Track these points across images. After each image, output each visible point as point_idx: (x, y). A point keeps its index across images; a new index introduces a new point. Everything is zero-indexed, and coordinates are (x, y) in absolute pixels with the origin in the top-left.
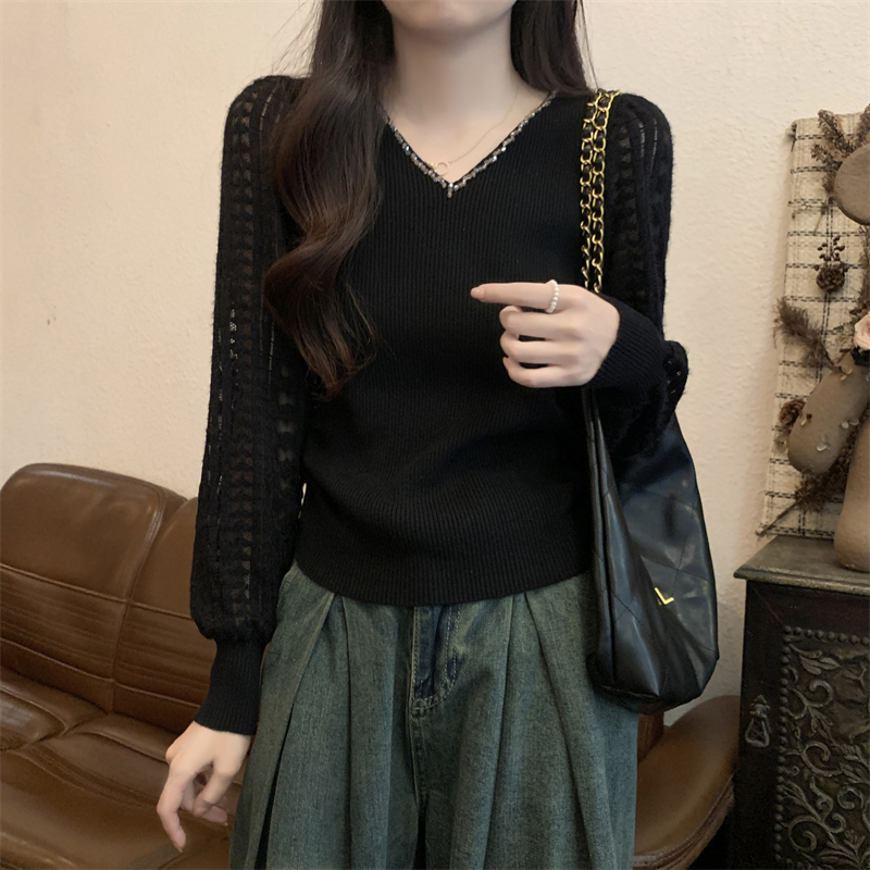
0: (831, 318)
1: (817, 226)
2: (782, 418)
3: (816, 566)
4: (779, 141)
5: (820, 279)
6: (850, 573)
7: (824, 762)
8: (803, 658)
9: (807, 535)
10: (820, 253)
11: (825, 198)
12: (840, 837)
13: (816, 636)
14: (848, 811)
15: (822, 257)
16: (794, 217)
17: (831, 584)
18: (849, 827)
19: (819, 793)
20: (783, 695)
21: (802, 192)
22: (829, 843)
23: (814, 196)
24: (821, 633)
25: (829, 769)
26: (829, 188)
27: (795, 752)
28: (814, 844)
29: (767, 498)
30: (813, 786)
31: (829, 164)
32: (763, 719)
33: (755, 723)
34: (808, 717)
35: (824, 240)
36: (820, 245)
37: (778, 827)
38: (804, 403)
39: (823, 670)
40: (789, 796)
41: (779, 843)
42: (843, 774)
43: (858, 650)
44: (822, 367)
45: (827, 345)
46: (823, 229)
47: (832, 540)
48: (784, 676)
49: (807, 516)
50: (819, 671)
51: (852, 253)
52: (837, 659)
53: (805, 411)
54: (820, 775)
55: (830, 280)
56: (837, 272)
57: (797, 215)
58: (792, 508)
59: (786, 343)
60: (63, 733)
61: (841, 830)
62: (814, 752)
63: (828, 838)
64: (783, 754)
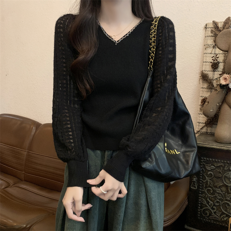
0: (215, 76)
1: (212, 52)
2: (202, 102)
3: (210, 142)
4: (202, 29)
5: (212, 65)
6: (218, 143)
7: (211, 193)
8: (206, 166)
9: (208, 133)
10: (212, 59)
11: (214, 44)
12: (215, 213)
13: (210, 160)
14: (217, 206)
15: (212, 60)
16: (205, 49)
17: (213, 146)
18: (217, 210)
19: (210, 201)
20: (201, 176)
21: (208, 42)
22: (212, 214)
23: (211, 43)
24: (211, 159)
25: (212, 195)
26: (215, 41)
27: (203, 191)
28: (208, 214)
29: (198, 124)
30: (208, 199)
31: (215, 35)
32: (196, 182)
33: (193, 183)
34: (207, 181)
35: (213, 55)
36: (212, 57)
37: (199, 210)
38: (207, 98)
40: (202, 202)
41: (199, 214)
42: (216, 196)
43: (220, 164)
44: (212, 89)
45: (214, 83)
46: (213, 52)
47: (214, 135)
48: (201, 170)
49: (208, 128)
50: (210, 169)
51: (221, 59)
52: (215, 166)
53: (207, 100)
54: (210, 196)
55: (215, 66)
56: (216, 64)
57: (206, 49)
58: (204, 126)
59: (203, 82)
60: (10, 186)
61: (215, 211)
62: (209, 190)
63: (212, 213)
64: (201, 191)
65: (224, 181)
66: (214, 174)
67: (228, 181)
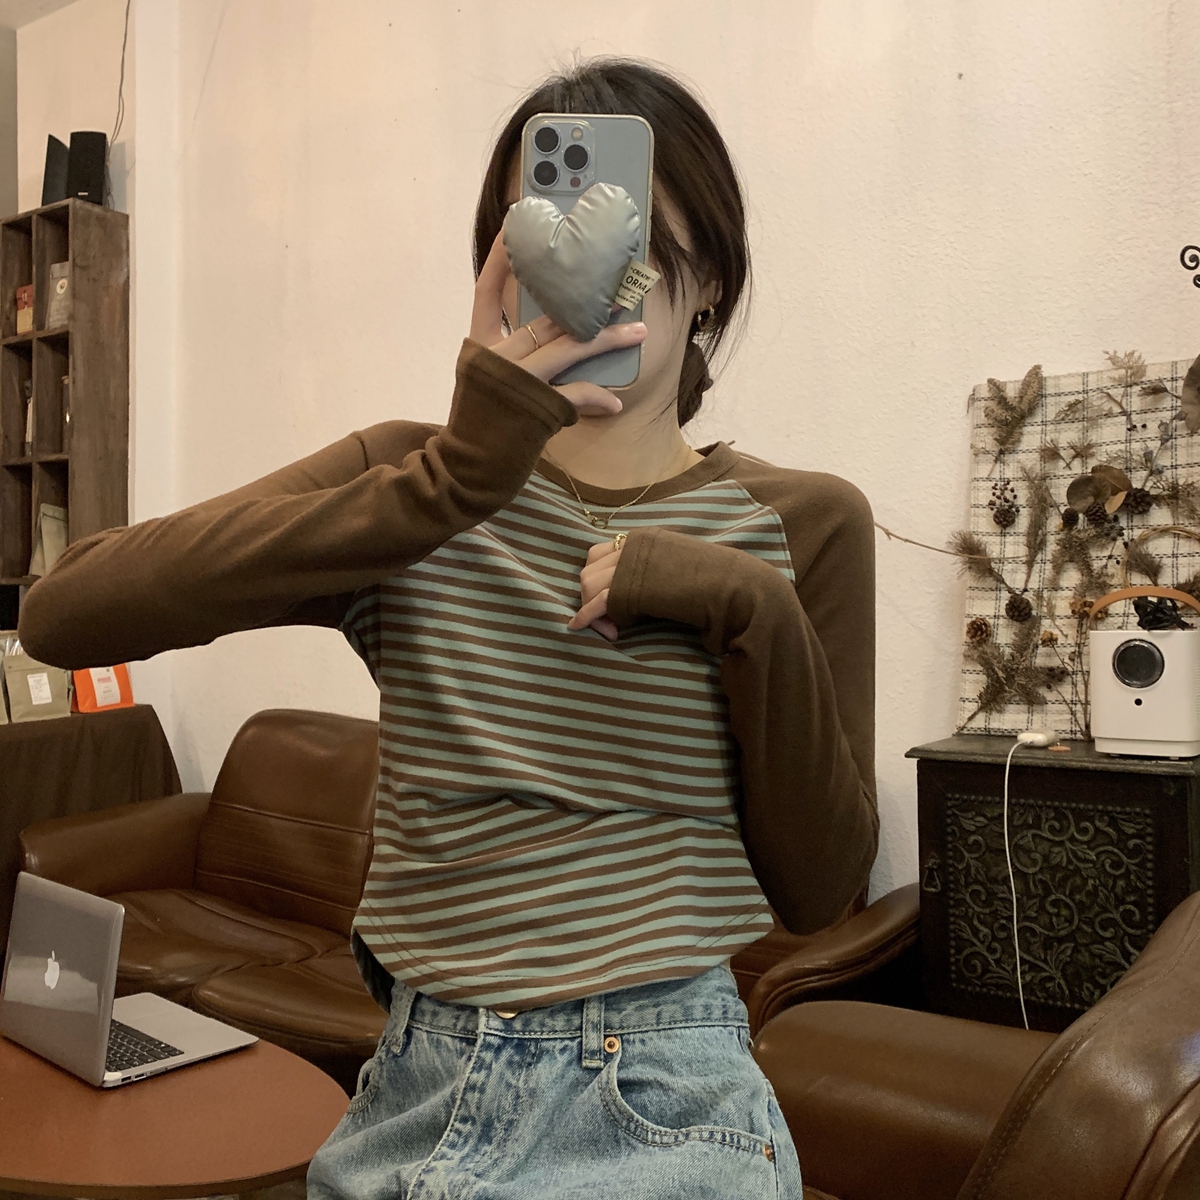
0: (1007, 549)
1: (992, 473)
2: (969, 635)
5: (995, 516)
7: (984, 902)
8: (961, 819)
11: (997, 449)
12: (998, 962)
13: (970, 800)
14: (1002, 939)
15: (994, 495)
16: (975, 466)
18: (1003, 952)
19: (981, 928)
20: (950, 850)
22: (990, 968)
23: (989, 448)
24: (973, 797)
25: (987, 907)
26: (1001, 441)
27: (961, 896)
28: (979, 970)
29: (961, 704)
30: (976, 922)
32: (935, 870)
33: (929, 873)
34: (968, 867)
37: (953, 960)
39: (976, 827)
40: (960, 933)
41: (954, 972)
42: (997, 910)
46: (996, 475)
48: (949, 834)
49: (992, 717)
50: (974, 828)
52: (985, 816)
54: (980, 913)
55: (1005, 518)
56: (1008, 511)
58: (978, 711)
61: (998, 955)
62: (975, 894)
63: (990, 964)
64: (952, 898)
66: (987, 843)
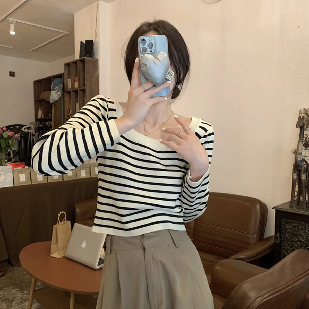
5: (304, 145)
7: (290, 246)
8: (286, 225)
13: (288, 221)
20: (283, 232)
25: (291, 248)
30: (288, 251)
32: (278, 237)
34: (287, 237)
42: (294, 249)
43: (296, 224)
46: (305, 134)
48: (283, 229)
50: (288, 228)
52: (292, 226)
62: (288, 244)
64: (283, 244)
65: (299, 237)
66: (292, 232)
67: (301, 237)
